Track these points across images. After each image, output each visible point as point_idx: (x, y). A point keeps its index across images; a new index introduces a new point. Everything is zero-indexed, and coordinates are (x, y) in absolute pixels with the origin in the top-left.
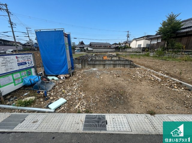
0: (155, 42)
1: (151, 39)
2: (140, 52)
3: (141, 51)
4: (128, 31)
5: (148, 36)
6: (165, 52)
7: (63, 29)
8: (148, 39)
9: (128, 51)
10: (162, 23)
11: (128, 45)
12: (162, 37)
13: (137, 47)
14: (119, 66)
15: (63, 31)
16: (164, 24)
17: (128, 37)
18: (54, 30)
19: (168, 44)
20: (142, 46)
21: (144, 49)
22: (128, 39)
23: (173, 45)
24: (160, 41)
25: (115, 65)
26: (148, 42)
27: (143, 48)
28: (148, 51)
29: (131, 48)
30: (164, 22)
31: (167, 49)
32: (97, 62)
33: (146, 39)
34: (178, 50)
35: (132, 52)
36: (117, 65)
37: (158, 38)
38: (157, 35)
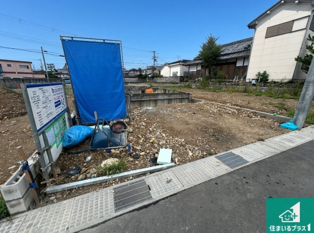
0: (194, 70)
1: (189, 65)
2: (177, 83)
3: (178, 81)
4: (154, 52)
5: (184, 61)
6: (209, 83)
7: (119, 42)
8: (186, 66)
9: (159, 81)
10: (202, 46)
11: (156, 72)
12: (201, 63)
13: (171, 76)
14: (176, 102)
15: (119, 44)
16: (204, 47)
17: (155, 60)
18: (103, 41)
19: (210, 72)
20: (179, 75)
21: (182, 79)
22: (155, 63)
23: (215, 74)
24: (199, 68)
25: (170, 101)
26: (186, 69)
27: (181, 77)
28: (187, 81)
29: (162, 76)
30: (204, 45)
31: (210, 78)
32: (145, 97)
33: (183, 65)
34: (221, 80)
35: (166, 83)
36: (173, 100)
37: (197, 65)
38: (195, 60)
